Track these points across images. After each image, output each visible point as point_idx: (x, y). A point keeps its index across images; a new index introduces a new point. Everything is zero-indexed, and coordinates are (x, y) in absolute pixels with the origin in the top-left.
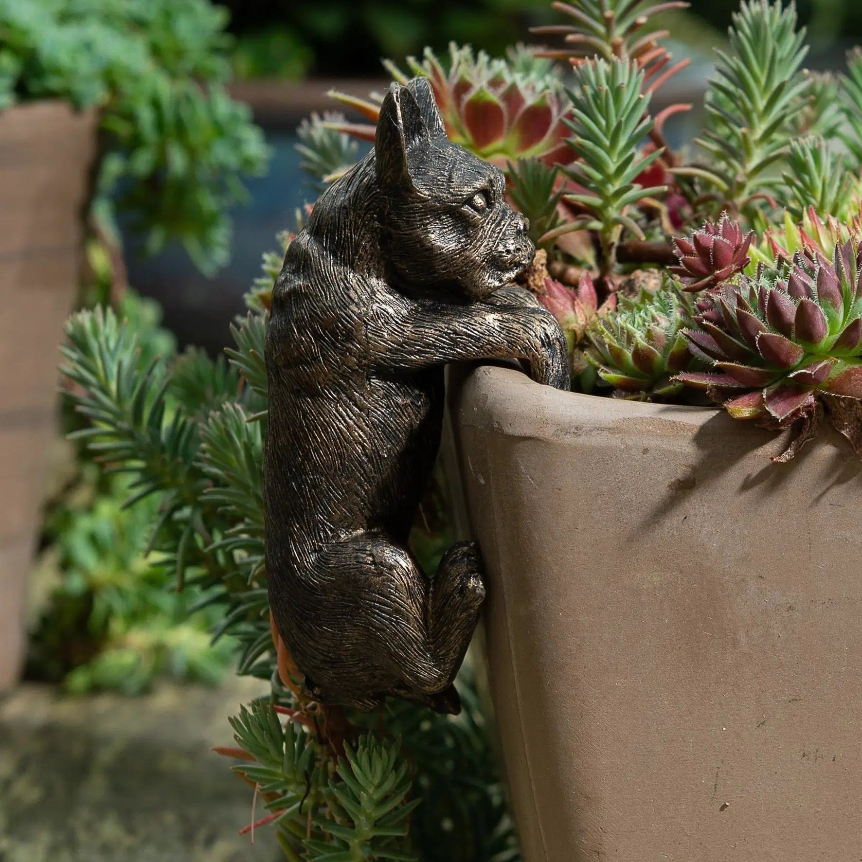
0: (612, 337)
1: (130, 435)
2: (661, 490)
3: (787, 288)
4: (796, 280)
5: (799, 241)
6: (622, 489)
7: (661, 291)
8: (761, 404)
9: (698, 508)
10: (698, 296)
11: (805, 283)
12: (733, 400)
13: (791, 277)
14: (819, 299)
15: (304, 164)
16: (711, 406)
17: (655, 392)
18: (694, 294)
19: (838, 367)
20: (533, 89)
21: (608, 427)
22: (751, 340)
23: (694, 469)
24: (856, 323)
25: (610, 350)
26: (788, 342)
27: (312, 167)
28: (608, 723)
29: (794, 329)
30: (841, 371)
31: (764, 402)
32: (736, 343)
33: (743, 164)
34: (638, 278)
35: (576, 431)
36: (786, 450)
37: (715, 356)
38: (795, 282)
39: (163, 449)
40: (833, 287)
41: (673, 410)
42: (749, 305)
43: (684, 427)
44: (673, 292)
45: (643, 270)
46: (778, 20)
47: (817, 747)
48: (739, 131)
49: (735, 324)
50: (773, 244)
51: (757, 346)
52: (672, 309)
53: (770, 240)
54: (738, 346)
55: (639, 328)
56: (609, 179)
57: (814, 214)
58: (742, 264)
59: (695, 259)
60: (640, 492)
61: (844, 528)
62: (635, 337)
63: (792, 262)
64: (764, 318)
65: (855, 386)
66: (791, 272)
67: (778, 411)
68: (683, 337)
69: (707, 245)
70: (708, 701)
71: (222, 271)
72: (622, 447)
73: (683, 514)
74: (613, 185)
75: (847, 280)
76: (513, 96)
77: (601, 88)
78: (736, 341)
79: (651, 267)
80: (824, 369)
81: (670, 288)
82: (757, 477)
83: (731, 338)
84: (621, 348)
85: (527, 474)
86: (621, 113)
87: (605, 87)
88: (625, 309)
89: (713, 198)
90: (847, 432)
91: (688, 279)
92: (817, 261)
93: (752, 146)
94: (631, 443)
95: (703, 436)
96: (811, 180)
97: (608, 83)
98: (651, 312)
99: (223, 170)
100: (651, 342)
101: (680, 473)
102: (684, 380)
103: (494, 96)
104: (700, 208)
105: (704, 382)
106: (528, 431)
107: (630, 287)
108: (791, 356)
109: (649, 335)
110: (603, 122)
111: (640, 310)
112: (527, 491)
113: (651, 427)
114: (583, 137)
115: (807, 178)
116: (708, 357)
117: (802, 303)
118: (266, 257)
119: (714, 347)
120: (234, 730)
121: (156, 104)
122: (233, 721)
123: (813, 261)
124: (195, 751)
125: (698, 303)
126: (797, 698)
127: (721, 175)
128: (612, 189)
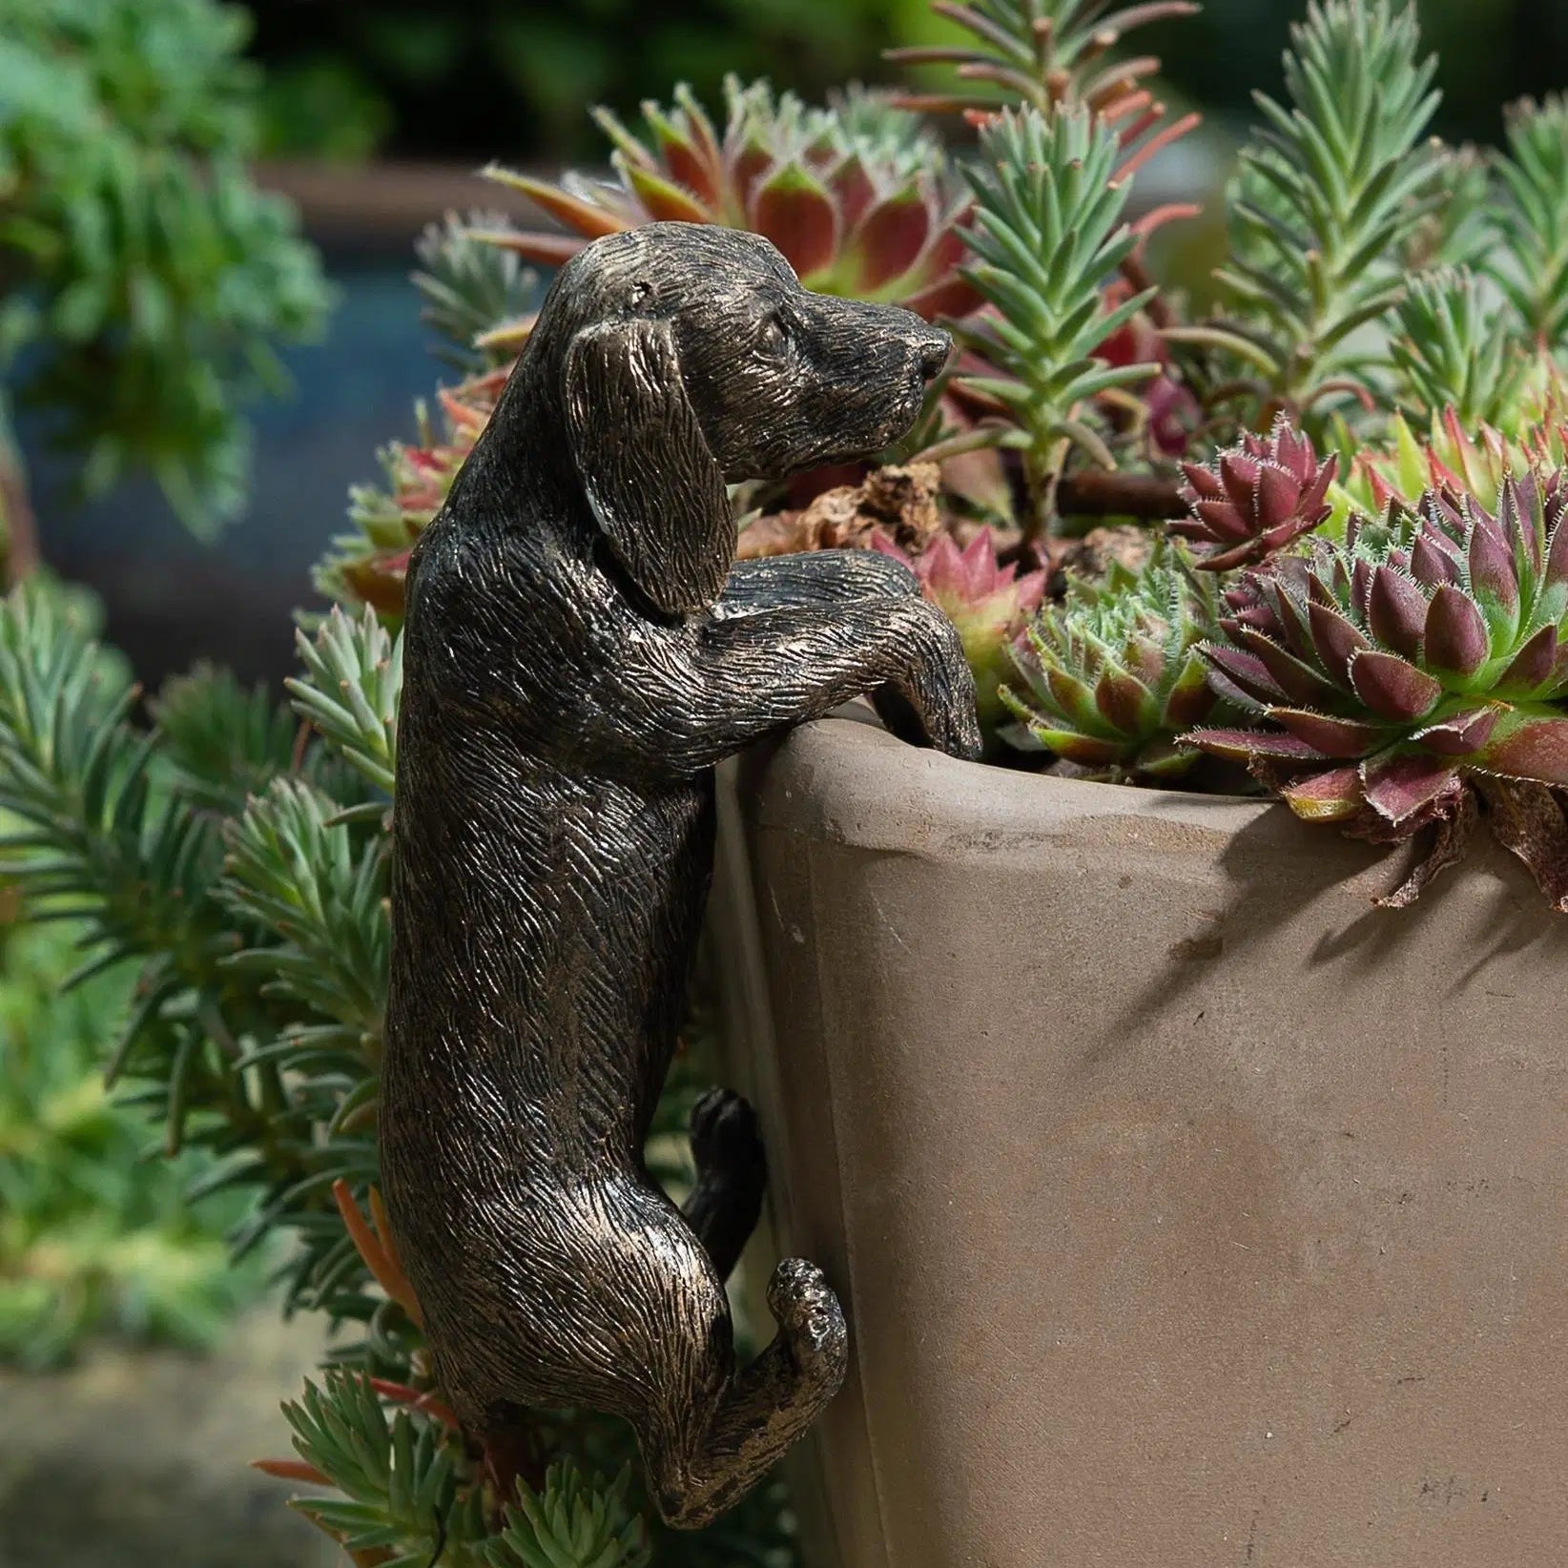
0: (1056, 658)
1: (77, 843)
2: (1153, 960)
3: (1409, 563)
4: (1427, 548)
5: (1425, 473)
6: (1077, 956)
7: (1153, 569)
8: (1356, 791)
9: (1227, 997)
10: (1227, 578)
11: (1446, 555)
12: (1300, 783)
13: (1417, 541)
14: (1473, 586)
15: (428, 312)
16: (1257, 795)
17: (1141, 767)
18: (1218, 575)
19: (1510, 721)
20: (892, 169)
21: (1051, 832)
22: (1337, 666)
23: (1221, 919)
24: (1548, 634)
25: (1052, 684)
26: (1411, 670)
27: (447, 318)
28: (1040, 1421)
29: (1423, 646)
30: (1514, 729)
31: (1364, 789)
32: (1306, 672)
33: (1308, 323)
34: (1100, 543)
35: (988, 840)
36: (1402, 882)
37: (1264, 697)
38: (1425, 553)
39: (144, 871)
40: (1498, 563)
41: (1181, 801)
42: (1333, 596)
43: (1200, 835)
44: (1177, 569)
45: (1110, 529)
46: (1382, 39)
47: (1451, 1474)
48: (1303, 258)
49: (1306, 634)
50: (1374, 480)
51: (1350, 676)
52: (1175, 603)
53: (1368, 472)
54: (1310, 675)
55: (1111, 641)
56: (1045, 348)
57: (1455, 420)
58: (1318, 514)
59: (1223, 506)
60: (1113, 964)
61: (1513, 1039)
62: (1102, 658)
63: (1417, 514)
64: (1363, 622)
65: (1542, 758)
66: (1418, 531)
67: (1390, 805)
68: (1200, 659)
69: (1247, 479)
70: (1238, 1379)
71: (232, 531)
72: (1080, 874)
73: (1198, 1008)
74: (1053, 360)
75: (1527, 552)
76: (852, 182)
77: (1033, 167)
78: (1307, 668)
79: (1124, 523)
80: (1483, 724)
81: (1171, 562)
82: (1344, 935)
83: (1298, 661)
84: (1074, 678)
85: (888, 925)
86: (1072, 216)
87: (1042, 166)
88: (1080, 602)
89: (1245, 389)
90: (1523, 850)
91: (1207, 545)
92: (1469, 511)
93: (1328, 286)
94: (1094, 865)
95: (1239, 854)
96: (1447, 355)
97: (1047, 158)
98: (1135, 609)
99: (240, 328)
100: (1135, 669)
101: (1193, 926)
102: (1202, 743)
103: (815, 181)
104: (1222, 407)
105: (1242, 748)
106: (895, 840)
107: (1086, 561)
108: (1417, 698)
109: (1131, 655)
110: (1037, 236)
111: (1110, 605)
112: (890, 958)
113: (1136, 835)
114: (994, 263)
115: (1438, 351)
116: (1249, 700)
117: (1440, 592)
118: (356, 493)
119: (1262, 678)
120: (292, 1427)
121: (108, 196)
122: (290, 1411)
123: (1460, 512)
124: (170, 1482)
125: (1228, 592)
126: (1415, 1376)
127: (1264, 343)
128: (1051, 367)
